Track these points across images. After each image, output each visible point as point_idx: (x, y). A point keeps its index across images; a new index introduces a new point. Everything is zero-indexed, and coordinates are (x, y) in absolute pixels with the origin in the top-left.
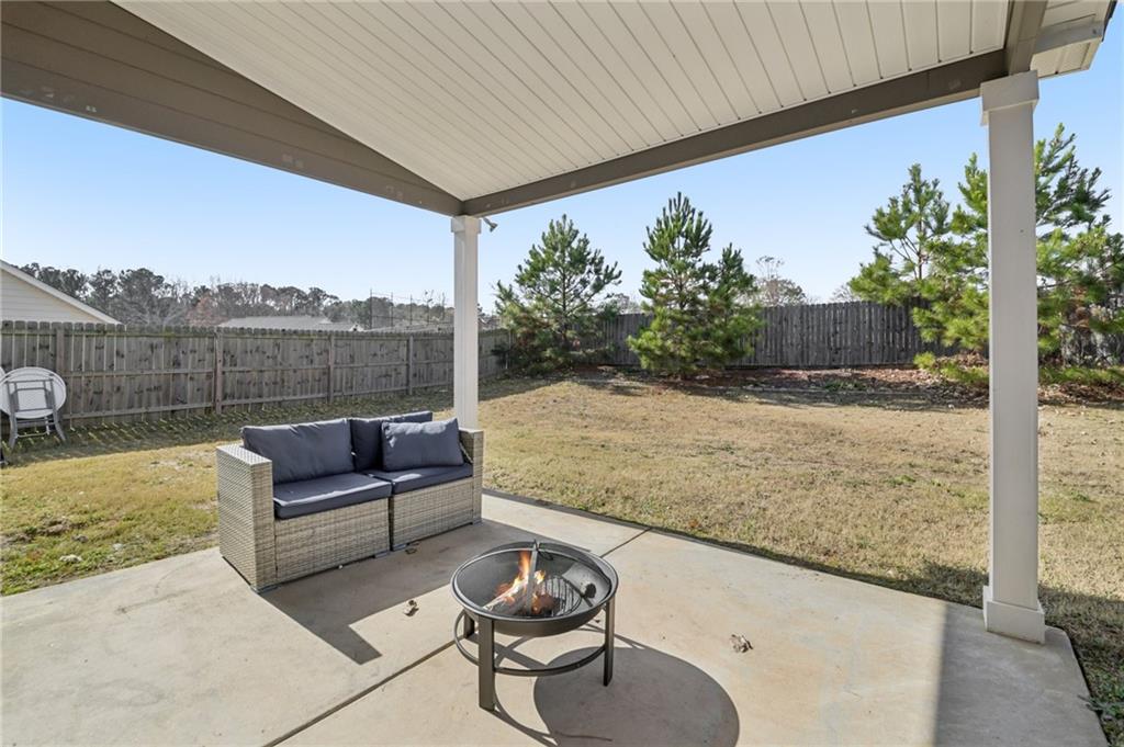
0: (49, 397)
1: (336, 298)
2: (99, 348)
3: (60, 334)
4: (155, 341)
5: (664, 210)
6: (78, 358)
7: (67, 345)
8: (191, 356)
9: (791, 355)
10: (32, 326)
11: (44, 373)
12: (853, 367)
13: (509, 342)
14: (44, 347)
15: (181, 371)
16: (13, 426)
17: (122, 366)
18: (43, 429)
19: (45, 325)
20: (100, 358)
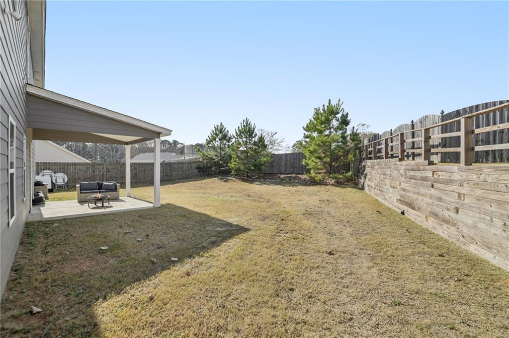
0: (64, 180)
1: (183, 144)
2: (75, 168)
3: (66, 165)
4: (88, 166)
5: (241, 123)
6: (70, 171)
7: (68, 167)
8: (97, 170)
9: (282, 171)
10: (60, 163)
11: (63, 174)
12: (296, 174)
13: (202, 165)
14: (63, 168)
15: (95, 174)
16: (56, 186)
17: (80, 173)
18: (62, 187)
19: (63, 163)
20: (75, 171)
